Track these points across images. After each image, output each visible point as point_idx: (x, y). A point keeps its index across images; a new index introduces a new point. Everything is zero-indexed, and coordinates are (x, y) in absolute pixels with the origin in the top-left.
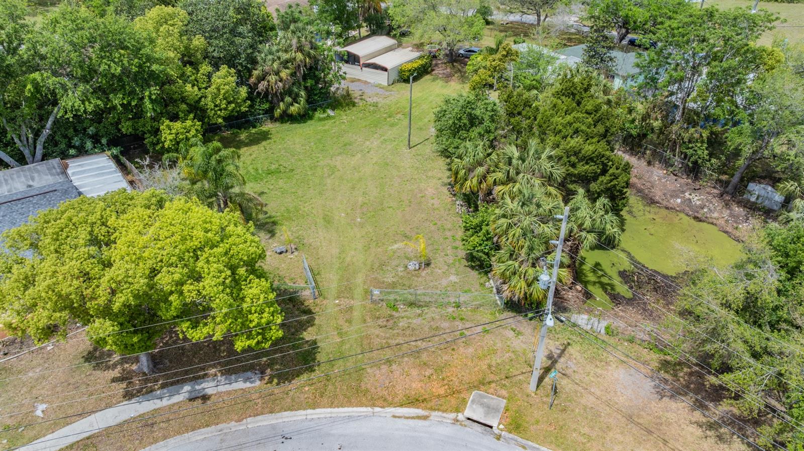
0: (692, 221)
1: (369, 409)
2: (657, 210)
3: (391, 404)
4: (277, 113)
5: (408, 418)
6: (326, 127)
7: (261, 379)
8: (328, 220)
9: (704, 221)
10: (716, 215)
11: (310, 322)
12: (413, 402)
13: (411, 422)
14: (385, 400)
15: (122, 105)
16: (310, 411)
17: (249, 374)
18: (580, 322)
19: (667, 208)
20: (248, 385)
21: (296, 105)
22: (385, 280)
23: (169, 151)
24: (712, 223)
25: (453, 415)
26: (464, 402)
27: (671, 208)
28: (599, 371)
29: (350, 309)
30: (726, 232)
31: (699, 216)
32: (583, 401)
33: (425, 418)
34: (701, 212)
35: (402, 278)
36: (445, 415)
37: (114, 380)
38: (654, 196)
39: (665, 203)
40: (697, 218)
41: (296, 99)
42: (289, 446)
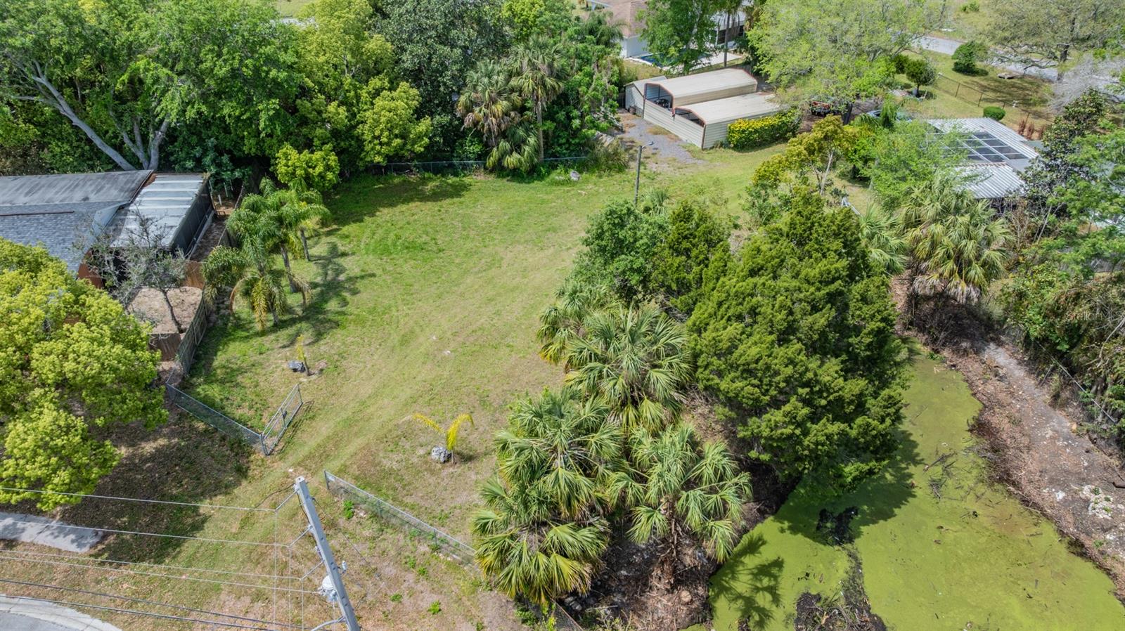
6: (551, 197)
7: (95, 546)
8: (406, 341)
9: (1091, 559)
11: (226, 489)
17: (89, 531)
19: (1025, 502)
20: (73, 548)
21: (515, 155)
22: (384, 461)
24: (1108, 572)
27: (1035, 505)
31: (1088, 543)
34: (1099, 537)
35: (409, 467)
38: (1018, 468)
39: (1029, 489)
40: (1078, 548)
41: (517, 147)
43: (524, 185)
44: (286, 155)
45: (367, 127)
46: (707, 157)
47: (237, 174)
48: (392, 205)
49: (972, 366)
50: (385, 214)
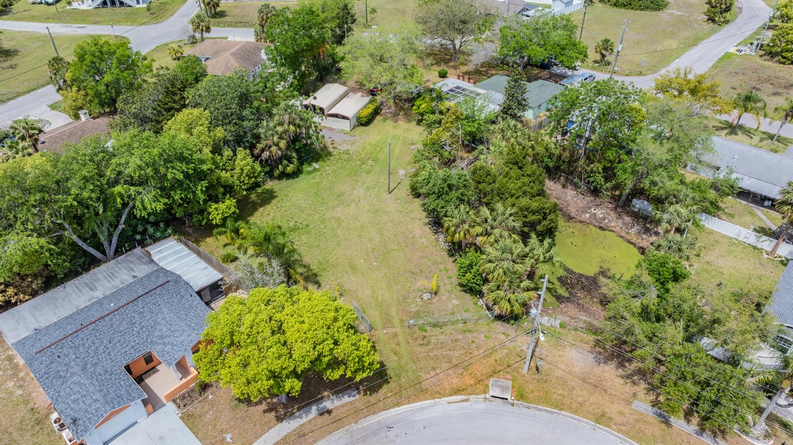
0: (599, 231)
1: (432, 401)
2: (574, 224)
3: (444, 396)
4: (276, 173)
5: (457, 402)
6: (317, 180)
7: (359, 393)
8: (354, 268)
9: (606, 230)
10: (613, 224)
12: (457, 391)
13: (460, 404)
14: (440, 393)
15: (181, 199)
16: (397, 409)
17: (349, 391)
18: (543, 322)
19: (580, 222)
21: (292, 165)
22: (411, 310)
23: (217, 226)
24: (612, 231)
25: (483, 396)
26: (487, 386)
27: (583, 222)
28: (561, 353)
29: (395, 335)
30: (622, 237)
31: (603, 226)
32: (556, 374)
33: (467, 400)
34: (604, 222)
35: (421, 306)
36: (478, 396)
37: (265, 412)
38: (570, 213)
39: (578, 218)
40: (601, 228)
42: (393, 432)
43: (296, 179)
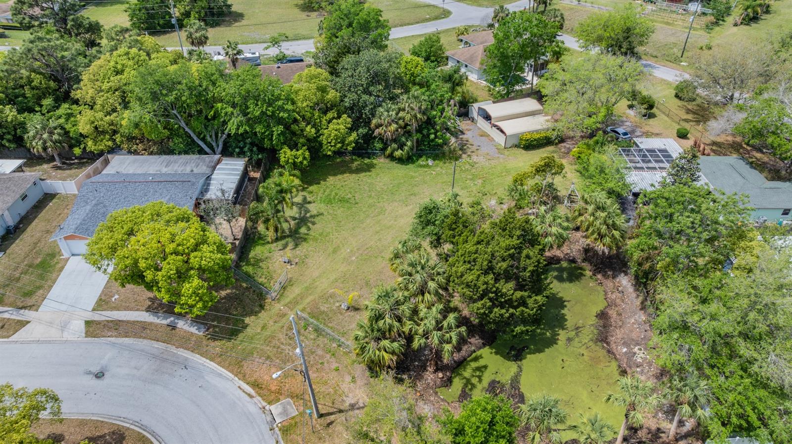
0: (618, 373)
1: (233, 376)
3: (244, 380)
4: (387, 152)
5: (244, 391)
6: (417, 174)
7: (205, 332)
8: (335, 251)
11: (256, 313)
12: (256, 385)
13: (243, 395)
14: (244, 376)
17: (202, 326)
19: (609, 351)
20: (197, 332)
22: (321, 307)
25: (264, 404)
26: (278, 400)
27: (613, 354)
29: (284, 315)
31: (628, 371)
33: (252, 397)
34: (634, 369)
35: (331, 311)
36: (262, 401)
37: (148, 299)
38: (612, 336)
39: (613, 346)
40: (624, 372)
41: (401, 146)
42: (183, 372)
43: (404, 166)
44: (285, 152)
45: (324, 137)
46: (506, 152)
47: (260, 156)
48: (335, 175)
49: (609, 284)
50: (331, 180)
